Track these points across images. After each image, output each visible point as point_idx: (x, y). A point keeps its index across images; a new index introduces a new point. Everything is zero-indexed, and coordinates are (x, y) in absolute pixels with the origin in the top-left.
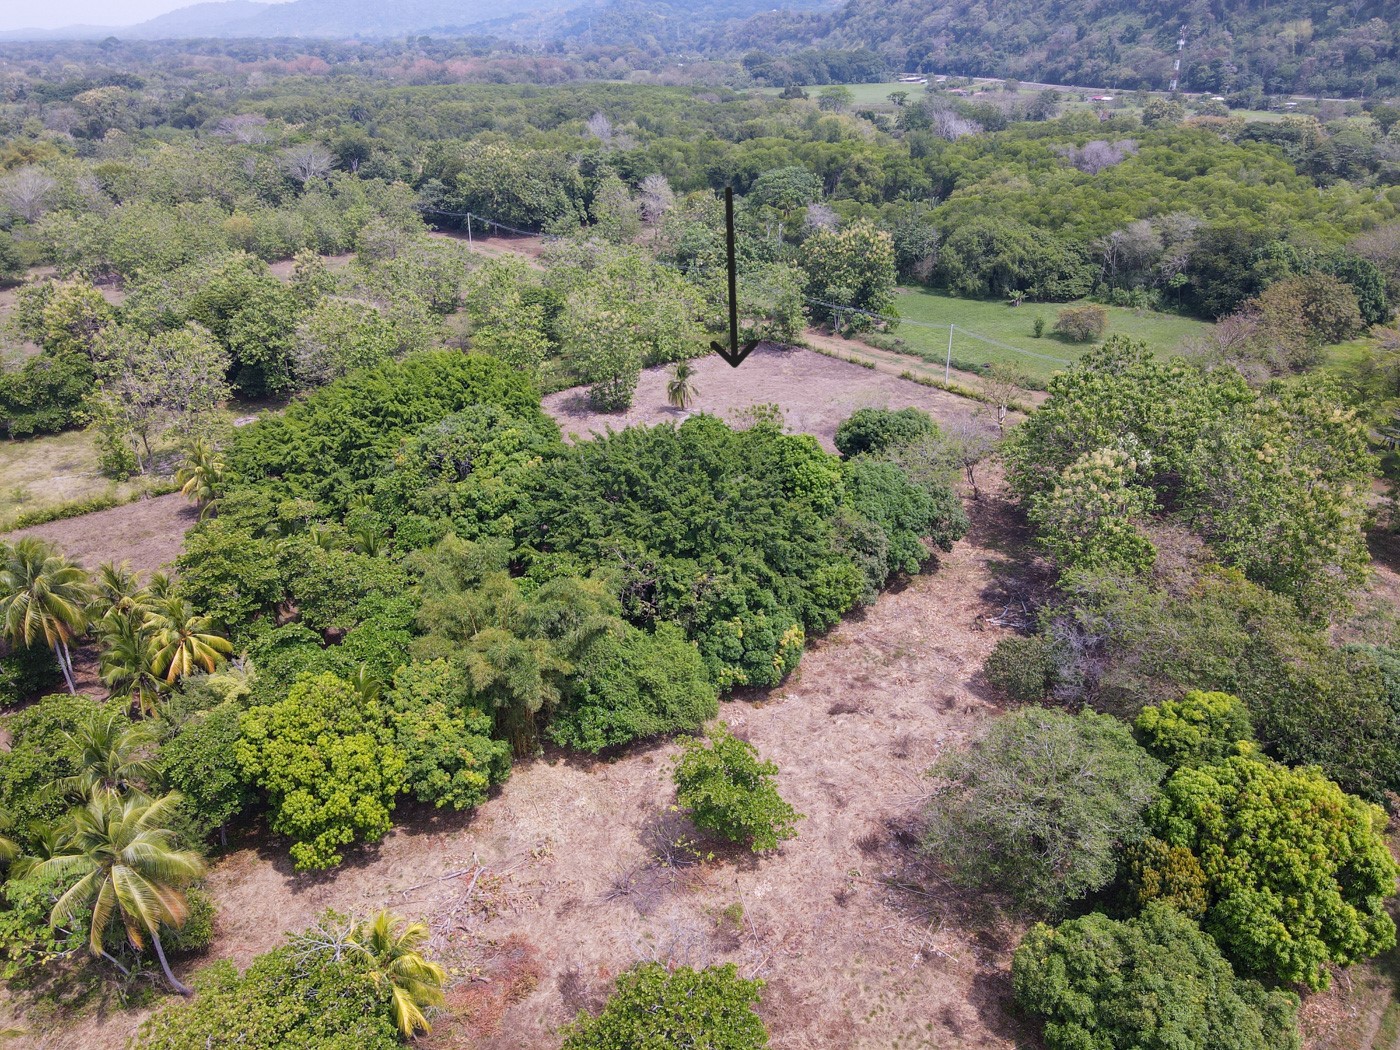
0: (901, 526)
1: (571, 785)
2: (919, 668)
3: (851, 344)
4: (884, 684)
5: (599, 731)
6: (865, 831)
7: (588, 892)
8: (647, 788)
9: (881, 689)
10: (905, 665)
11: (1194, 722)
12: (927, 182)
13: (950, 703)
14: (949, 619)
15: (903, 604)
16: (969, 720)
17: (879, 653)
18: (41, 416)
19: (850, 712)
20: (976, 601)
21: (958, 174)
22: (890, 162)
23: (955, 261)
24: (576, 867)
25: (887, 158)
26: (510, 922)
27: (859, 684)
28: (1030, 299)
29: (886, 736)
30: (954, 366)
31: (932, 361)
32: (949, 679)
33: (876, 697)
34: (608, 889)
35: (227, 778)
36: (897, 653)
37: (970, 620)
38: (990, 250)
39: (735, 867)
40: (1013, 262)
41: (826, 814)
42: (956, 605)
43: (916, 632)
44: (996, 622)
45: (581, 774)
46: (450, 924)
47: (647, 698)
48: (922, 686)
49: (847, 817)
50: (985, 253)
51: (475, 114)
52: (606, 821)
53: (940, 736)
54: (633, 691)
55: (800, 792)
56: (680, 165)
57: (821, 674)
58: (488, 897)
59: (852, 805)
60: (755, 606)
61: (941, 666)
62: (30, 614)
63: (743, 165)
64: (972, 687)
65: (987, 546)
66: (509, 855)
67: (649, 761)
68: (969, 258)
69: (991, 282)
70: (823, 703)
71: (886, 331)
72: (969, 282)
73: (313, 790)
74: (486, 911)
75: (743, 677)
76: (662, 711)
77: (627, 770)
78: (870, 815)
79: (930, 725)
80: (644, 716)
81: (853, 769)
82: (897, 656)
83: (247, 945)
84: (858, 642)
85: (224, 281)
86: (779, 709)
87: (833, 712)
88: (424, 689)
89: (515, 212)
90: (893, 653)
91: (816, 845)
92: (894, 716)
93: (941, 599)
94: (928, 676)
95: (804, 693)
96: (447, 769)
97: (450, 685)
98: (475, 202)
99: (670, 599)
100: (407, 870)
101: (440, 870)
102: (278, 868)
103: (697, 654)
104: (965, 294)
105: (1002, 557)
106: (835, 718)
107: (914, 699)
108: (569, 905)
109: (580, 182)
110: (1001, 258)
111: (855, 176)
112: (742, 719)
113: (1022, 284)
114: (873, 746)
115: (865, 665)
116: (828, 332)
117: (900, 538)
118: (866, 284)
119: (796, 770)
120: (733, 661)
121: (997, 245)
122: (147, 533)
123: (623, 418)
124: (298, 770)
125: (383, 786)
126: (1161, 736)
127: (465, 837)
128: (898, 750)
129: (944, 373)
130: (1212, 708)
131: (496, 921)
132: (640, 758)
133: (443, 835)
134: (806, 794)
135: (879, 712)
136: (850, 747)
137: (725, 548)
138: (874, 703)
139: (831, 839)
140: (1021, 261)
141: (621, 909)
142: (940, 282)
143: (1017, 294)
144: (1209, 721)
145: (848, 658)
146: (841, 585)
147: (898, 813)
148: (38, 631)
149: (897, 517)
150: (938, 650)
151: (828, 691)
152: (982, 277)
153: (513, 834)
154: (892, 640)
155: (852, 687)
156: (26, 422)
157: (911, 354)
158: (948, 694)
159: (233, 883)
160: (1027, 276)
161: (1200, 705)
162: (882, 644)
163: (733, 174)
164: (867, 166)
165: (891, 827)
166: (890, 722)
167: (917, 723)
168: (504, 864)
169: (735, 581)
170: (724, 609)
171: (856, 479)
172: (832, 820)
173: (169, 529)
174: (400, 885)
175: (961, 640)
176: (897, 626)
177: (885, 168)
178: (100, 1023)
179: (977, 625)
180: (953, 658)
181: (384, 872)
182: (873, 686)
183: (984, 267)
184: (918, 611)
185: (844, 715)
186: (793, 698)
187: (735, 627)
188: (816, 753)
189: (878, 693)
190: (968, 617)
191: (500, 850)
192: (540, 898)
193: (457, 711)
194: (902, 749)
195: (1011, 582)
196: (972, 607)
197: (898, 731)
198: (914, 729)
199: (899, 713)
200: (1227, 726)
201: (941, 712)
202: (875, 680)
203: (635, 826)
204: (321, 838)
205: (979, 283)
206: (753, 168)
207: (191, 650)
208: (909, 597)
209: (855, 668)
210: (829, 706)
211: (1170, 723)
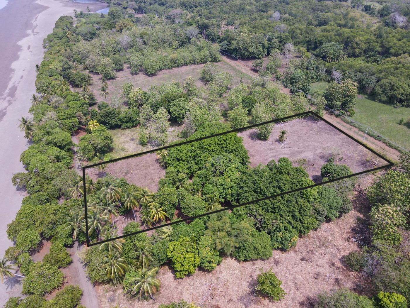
0: (332, 208)
1: (235, 266)
2: (328, 250)
3: (337, 119)
4: (317, 254)
5: (243, 256)
6: (302, 299)
7: (235, 298)
8: (252, 271)
9: (316, 255)
10: (324, 248)
11: (391, 302)
12: (380, 49)
13: (333, 264)
14: (340, 235)
15: (329, 227)
16: (337, 271)
17: (318, 243)
18: (128, 124)
19: (307, 261)
20: (350, 231)
21: (392, 47)
22: (368, 41)
23: (379, 90)
24: (233, 290)
25: (367, 39)
26: (218, 301)
27: (310, 252)
28: (403, 106)
29: (313, 272)
30: (368, 134)
31: (361, 131)
32: (335, 256)
33: (315, 257)
34: (239, 298)
35: (165, 256)
36: (323, 244)
37: (346, 237)
38: (392, 89)
39: (269, 301)
40: (399, 94)
41: (293, 291)
42: (343, 231)
43: (330, 238)
44: (353, 240)
45: (238, 263)
46: (205, 297)
47: (255, 251)
48: (327, 257)
49: (298, 294)
50: (390, 89)
51: (240, 5)
52: (241, 279)
53: (328, 275)
54: (252, 248)
55: (288, 283)
56: (299, 35)
57: (301, 246)
58: (213, 292)
59: (300, 290)
60: (286, 229)
61: (334, 251)
62: (129, 204)
63: (318, 39)
64: (340, 260)
65: (358, 211)
66: (219, 282)
67: (254, 264)
68: (384, 91)
69: (390, 99)
70: (299, 256)
71: (350, 116)
72: (383, 98)
73: (181, 263)
74: (213, 297)
75: (280, 247)
76: (259, 254)
77: (248, 265)
78: (304, 294)
79: (326, 270)
80: (254, 255)
81: (303, 279)
82: (323, 245)
83: (165, 291)
84: (313, 238)
85: (170, 92)
86: (288, 255)
87: (302, 260)
88: (206, 243)
89: (246, 54)
90: (322, 244)
91: (289, 299)
92: (317, 265)
93: (340, 228)
94: (330, 254)
95: (295, 251)
96: (208, 262)
97: (212, 244)
98: (236, 50)
99: (265, 225)
100: (198, 280)
101: (204, 282)
102: (172, 273)
103: (270, 239)
104: (381, 101)
105: (362, 216)
106: (302, 262)
107: (324, 261)
108: (230, 300)
109: (267, 44)
110: (395, 92)
111: (355, 46)
112: (278, 256)
113: (401, 101)
114: (310, 273)
115: (313, 246)
116: (331, 113)
117: (331, 211)
118: (346, 101)
119: (288, 276)
120: (278, 242)
121: (395, 88)
122: (149, 166)
123: (265, 143)
124: (179, 259)
125: (195, 264)
126: (382, 302)
127: (210, 275)
128: (316, 276)
129: (363, 137)
130: (397, 300)
131: (214, 299)
132: (252, 262)
133: (206, 273)
134: (290, 284)
135: (314, 263)
136: (304, 272)
137: (282, 213)
138: (313, 259)
139: (293, 299)
140: (402, 94)
141: (241, 304)
142: (373, 96)
143: (398, 104)
144: (396, 303)
145: (309, 243)
146: (311, 224)
147: (311, 296)
148: (130, 207)
149: (331, 206)
150: (335, 246)
151: (302, 253)
152: (388, 97)
153: (220, 277)
154: (323, 239)
155: (308, 252)
156: (124, 125)
157: (355, 127)
158: (334, 261)
159: (164, 274)
160: (403, 99)
161: (394, 298)
162: (319, 240)
163: (314, 41)
164: (360, 42)
165: (309, 300)
166: (316, 267)
167: (323, 269)
168: (218, 284)
169: (282, 223)
170: (278, 229)
171: (322, 193)
172: (294, 293)
173: (153, 165)
174: (196, 284)
175: (342, 243)
176: (325, 234)
177: (366, 43)
178: (138, 302)
179: (348, 239)
180: (338, 249)
181: (193, 280)
182: (314, 253)
183: (389, 94)
184: (332, 230)
185: (304, 261)
186: (292, 253)
187: (280, 235)
188: (295, 272)
189: (315, 256)
190: (345, 236)
191: (217, 280)
192: (224, 296)
193: (212, 250)
194: (317, 276)
195: (361, 226)
196: (348, 233)
197: (317, 270)
198: (322, 270)
199: (319, 264)
200: (400, 306)
201: (330, 266)
202: (315, 252)
203: (248, 282)
204: (181, 273)
205: (386, 99)
206: (322, 40)
207: (158, 215)
208: (331, 225)
209: (311, 247)
210: (301, 258)
211: (385, 300)
